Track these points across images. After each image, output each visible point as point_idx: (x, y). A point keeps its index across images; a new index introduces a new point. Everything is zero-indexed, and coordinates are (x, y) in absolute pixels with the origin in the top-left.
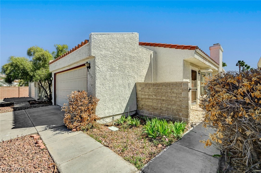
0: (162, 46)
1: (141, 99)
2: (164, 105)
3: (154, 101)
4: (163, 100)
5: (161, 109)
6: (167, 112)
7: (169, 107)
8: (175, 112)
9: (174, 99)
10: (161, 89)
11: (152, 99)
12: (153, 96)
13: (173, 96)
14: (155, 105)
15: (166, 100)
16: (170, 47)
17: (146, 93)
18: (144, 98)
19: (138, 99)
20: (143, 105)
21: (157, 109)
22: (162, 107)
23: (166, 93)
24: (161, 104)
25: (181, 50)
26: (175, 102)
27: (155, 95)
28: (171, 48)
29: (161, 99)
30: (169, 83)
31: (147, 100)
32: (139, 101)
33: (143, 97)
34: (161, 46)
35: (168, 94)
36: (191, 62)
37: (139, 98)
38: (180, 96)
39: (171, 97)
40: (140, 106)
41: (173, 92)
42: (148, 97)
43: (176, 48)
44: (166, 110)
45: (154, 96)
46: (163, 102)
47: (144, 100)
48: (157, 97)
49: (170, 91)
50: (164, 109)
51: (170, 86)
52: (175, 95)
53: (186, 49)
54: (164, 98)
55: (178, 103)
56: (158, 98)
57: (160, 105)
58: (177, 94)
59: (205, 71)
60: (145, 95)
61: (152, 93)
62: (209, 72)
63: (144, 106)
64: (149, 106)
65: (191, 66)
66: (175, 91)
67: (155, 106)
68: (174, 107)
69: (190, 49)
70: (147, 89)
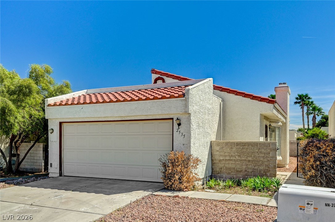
0: (232, 92)
1: (219, 161)
2: (250, 166)
3: (237, 162)
4: (249, 161)
5: (246, 171)
6: (253, 173)
7: (256, 168)
8: (262, 172)
9: (262, 159)
10: (247, 149)
11: (235, 160)
12: (235, 157)
13: (261, 156)
14: (238, 166)
15: (252, 161)
16: (244, 95)
17: (226, 154)
18: (223, 160)
19: (214, 162)
20: (221, 168)
21: (241, 171)
22: (248, 169)
23: (252, 153)
24: (247, 165)
25: (257, 101)
26: (263, 162)
27: (239, 156)
28: (244, 97)
29: (246, 160)
30: (256, 143)
31: (227, 162)
32: (215, 163)
33: (221, 158)
34: (230, 92)
35: (255, 154)
36: (265, 115)
37: (215, 160)
38: (268, 156)
39: (259, 157)
40: (218, 170)
41: (261, 152)
42: (229, 158)
43: (252, 98)
44: (252, 172)
45: (237, 157)
46: (249, 163)
47: (224, 162)
48: (241, 158)
49: (257, 151)
50: (250, 171)
51: (257, 145)
52: (263, 155)
53: (264, 102)
54: (250, 159)
55: (266, 163)
56: (243, 159)
57: (244, 167)
58: (264, 154)
59: (274, 124)
60: (225, 156)
61: (234, 153)
62: (279, 126)
63: (223, 169)
64: (230, 169)
65: (265, 120)
66: (263, 150)
67: (239, 168)
68: (261, 168)
69: (268, 103)
70: (229, 149)
